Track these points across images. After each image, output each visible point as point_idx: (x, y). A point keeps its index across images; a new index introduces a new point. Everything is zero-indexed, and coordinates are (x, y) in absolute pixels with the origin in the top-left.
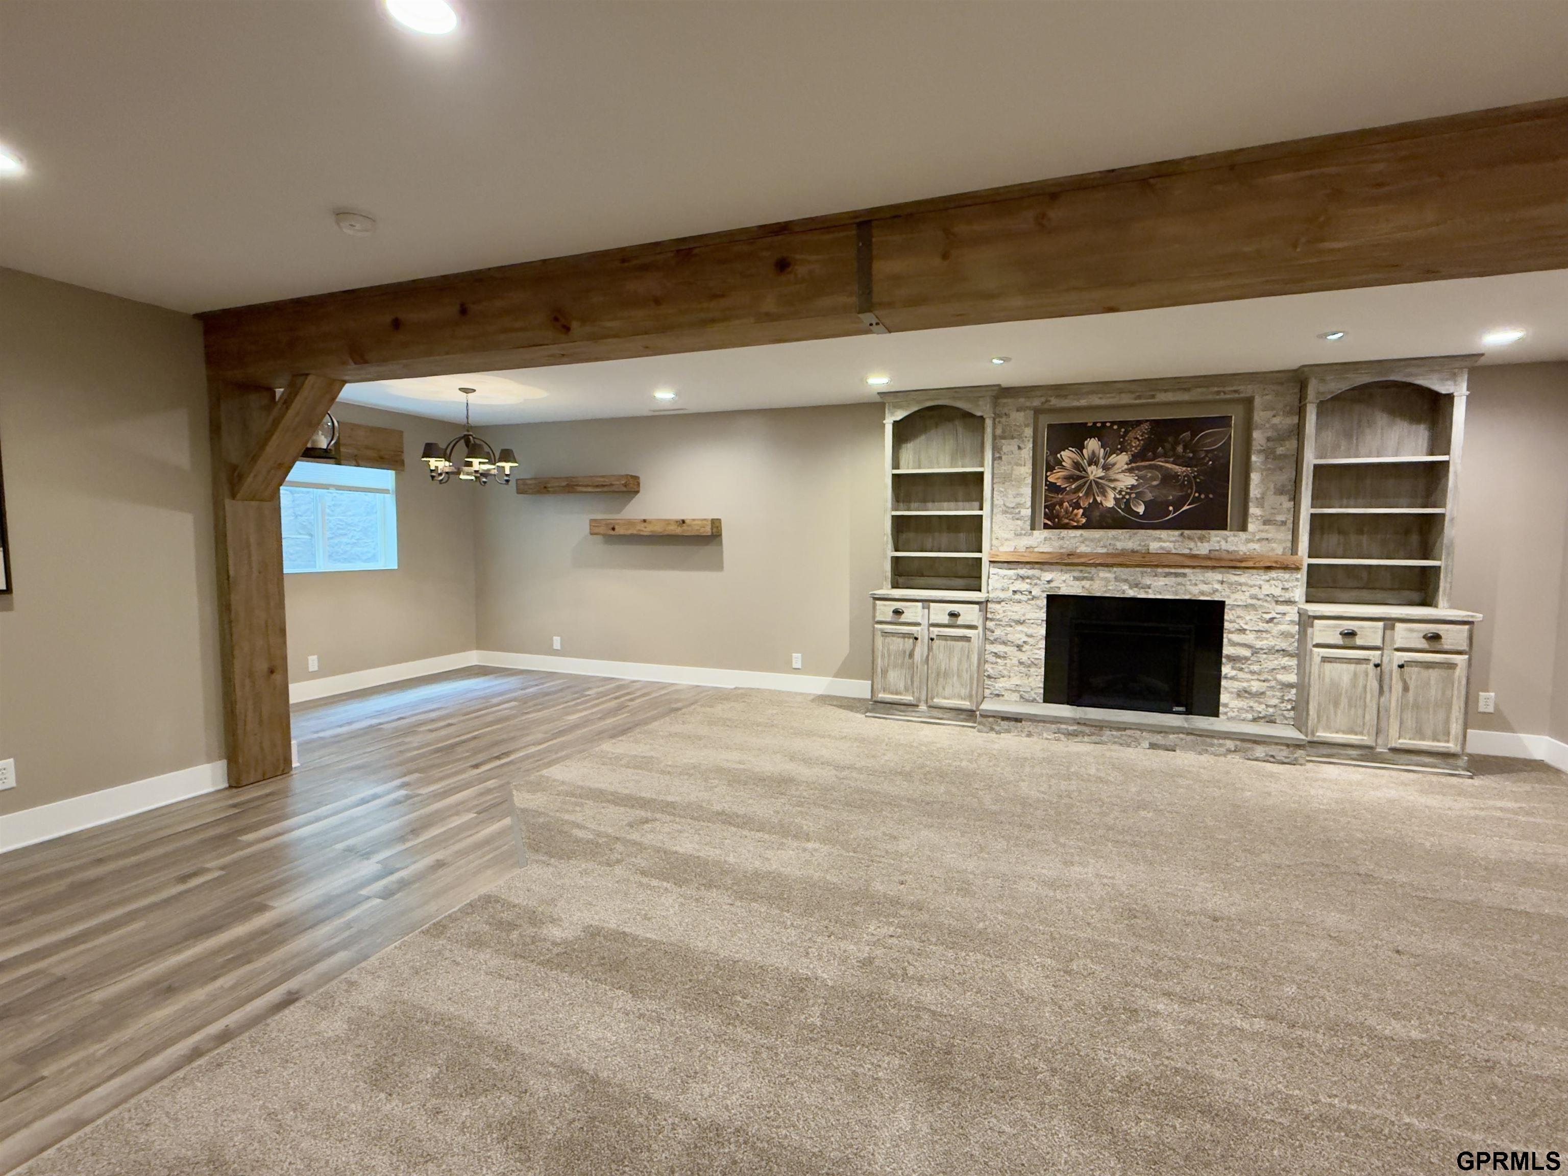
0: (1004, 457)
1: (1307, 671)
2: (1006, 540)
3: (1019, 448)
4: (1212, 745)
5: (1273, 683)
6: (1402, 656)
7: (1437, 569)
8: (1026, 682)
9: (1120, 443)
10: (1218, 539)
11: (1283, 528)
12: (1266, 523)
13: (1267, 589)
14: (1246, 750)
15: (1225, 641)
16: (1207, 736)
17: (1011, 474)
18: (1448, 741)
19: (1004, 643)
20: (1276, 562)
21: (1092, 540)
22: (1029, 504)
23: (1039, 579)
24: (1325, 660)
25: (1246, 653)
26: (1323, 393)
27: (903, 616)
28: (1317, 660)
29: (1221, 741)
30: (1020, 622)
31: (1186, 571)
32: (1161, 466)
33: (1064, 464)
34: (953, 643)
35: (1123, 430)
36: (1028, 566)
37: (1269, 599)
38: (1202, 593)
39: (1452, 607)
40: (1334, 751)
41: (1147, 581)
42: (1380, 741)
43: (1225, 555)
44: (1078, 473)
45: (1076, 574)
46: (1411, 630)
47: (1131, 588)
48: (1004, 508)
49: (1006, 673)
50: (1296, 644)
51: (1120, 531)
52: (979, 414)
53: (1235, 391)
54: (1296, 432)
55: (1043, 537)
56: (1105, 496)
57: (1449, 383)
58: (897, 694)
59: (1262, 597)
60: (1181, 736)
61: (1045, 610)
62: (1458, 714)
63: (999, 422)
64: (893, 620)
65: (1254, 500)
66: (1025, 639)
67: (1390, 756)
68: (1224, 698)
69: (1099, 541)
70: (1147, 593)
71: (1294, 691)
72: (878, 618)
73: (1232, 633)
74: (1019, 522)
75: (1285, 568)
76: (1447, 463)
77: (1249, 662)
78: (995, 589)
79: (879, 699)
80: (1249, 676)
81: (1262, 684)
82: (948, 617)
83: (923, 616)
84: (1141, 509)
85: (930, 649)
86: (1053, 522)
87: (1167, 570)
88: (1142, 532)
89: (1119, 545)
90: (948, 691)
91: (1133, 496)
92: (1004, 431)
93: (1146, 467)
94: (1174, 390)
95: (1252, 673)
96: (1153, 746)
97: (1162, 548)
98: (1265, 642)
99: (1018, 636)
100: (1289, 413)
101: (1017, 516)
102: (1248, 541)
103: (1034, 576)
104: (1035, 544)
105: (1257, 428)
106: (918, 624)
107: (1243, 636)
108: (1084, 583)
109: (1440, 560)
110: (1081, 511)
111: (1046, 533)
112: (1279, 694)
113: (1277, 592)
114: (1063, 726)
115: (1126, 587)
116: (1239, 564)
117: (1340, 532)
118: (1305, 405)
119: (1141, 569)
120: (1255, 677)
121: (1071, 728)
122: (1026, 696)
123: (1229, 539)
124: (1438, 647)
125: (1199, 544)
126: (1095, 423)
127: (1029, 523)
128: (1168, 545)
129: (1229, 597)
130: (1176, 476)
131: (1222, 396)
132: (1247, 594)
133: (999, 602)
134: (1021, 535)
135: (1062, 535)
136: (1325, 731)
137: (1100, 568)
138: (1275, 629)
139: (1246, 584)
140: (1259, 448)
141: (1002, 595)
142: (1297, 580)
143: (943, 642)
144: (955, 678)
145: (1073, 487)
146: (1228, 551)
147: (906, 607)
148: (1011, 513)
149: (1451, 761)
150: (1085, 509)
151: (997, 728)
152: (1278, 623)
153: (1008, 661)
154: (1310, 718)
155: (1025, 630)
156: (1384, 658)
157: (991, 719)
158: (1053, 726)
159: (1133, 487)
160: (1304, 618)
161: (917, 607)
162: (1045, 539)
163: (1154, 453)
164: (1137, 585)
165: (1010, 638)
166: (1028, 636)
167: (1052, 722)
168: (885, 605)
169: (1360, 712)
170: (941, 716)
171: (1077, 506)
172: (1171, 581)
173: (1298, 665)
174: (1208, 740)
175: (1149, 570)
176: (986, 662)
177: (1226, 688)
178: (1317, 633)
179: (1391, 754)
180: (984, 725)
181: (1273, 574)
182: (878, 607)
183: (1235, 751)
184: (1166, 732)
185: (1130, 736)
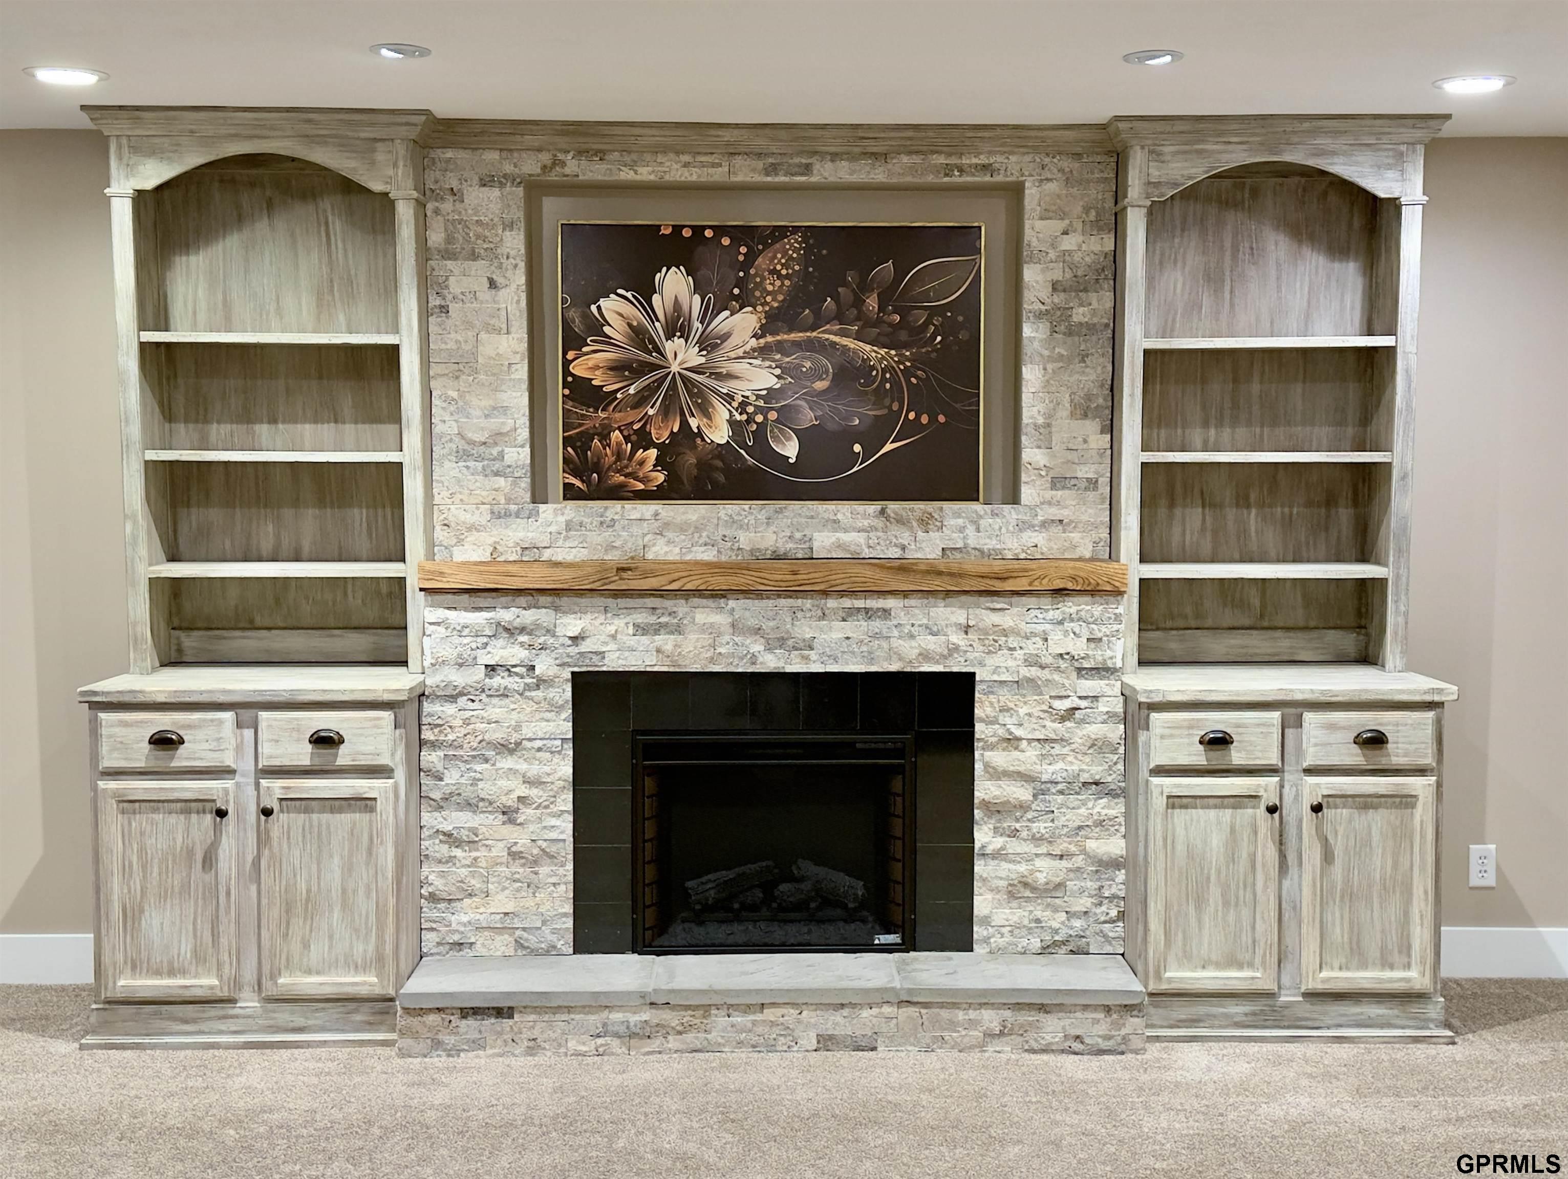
0: (453, 307)
1: (1141, 832)
2: (472, 528)
3: (492, 284)
4: (953, 1025)
5: (1079, 861)
6: (1318, 785)
7: (1380, 584)
8: (530, 903)
9: (740, 283)
10: (960, 521)
11: (1091, 495)
12: (1058, 482)
13: (1060, 642)
14: (1023, 1030)
15: (978, 766)
16: (942, 1005)
17: (475, 354)
18: (1408, 966)
19: (470, 805)
20: (1073, 578)
21: (682, 528)
22: (524, 434)
23: (551, 632)
24: (1175, 802)
25: (1021, 793)
26: (1157, 185)
27: (182, 750)
28: (1159, 803)
29: (972, 1014)
30: (507, 748)
31: (890, 603)
32: (834, 344)
33: (606, 329)
34: (326, 817)
35: (743, 250)
36: (522, 601)
37: (1063, 665)
38: (925, 656)
39: (1410, 667)
40: (1201, 1009)
41: (804, 630)
42: (1286, 980)
43: (971, 564)
44: (644, 356)
45: (641, 618)
46: (1332, 727)
47: (769, 649)
48: (462, 445)
49: (476, 883)
50: (1120, 766)
51: (746, 505)
52: (377, 186)
53: (985, 167)
54: (1109, 273)
55: (562, 519)
56: (709, 417)
57: (1390, 174)
58: (172, 973)
59: (1049, 660)
60: (887, 1010)
61: (568, 712)
62: (1423, 905)
63: (437, 212)
64: (153, 765)
65: (1030, 430)
66: (523, 791)
67: (1308, 1009)
68: (982, 904)
69: (698, 529)
70: (806, 658)
71: (1121, 876)
72: (109, 761)
73: (992, 747)
74: (501, 482)
75: (1094, 592)
76: (1390, 351)
77: (1030, 815)
78: (438, 664)
79: (119, 995)
80: (1028, 848)
81: (1057, 863)
82: (309, 747)
83: (239, 748)
84: (790, 449)
85: (263, 839)
86: (588, 482)
87: (847, 603)
88: (795, 506)
89: (745, 539)
90: (318, 950)
91: (773, 415)
92: (450, 239)
93: (797, 344)
94: (853, 158)
95: (1037, 839)
96: (826, 1042)
97: (839, 546)
98: (1060, 765)
99: (503, 783)
100: (1097, 226)
101: (497, 466)
102: (1023, 526)
103: (538, 626)
104: (544, 540)
105: (1031, 260)
106: (226, 772)
107: (1016, 754)
108: (660, 639)
109: (1386, 565)
110: (653, 453)
111: (573, 510)
112: (1091, 885)
113: (1078, 647)
114: (617, 1016)
115: (757, 647)
116: (999, 586)
117: (1207, 502)
118: (1125, 209)
119: (790, 601)
120: (1043, 850)
121: (634, 1019)
122: (532, 940)
123: (983, 523)
124: (1383, 762)
125: (921, 534)
126: (678, 229)
127: (525, 483)
128: (855, 541)
129: (981, 664)
130: (865, 369)
131: (957, 178)
132: (1019, 654)
133: (453, 698)
134: (508, 514)
135: (610, 514)
136: (1181, 966)
137: (696, 601)
138: (1080, 734)
139: (1015, 632)
140: (1038, 306)
141: (459, 678)
142: (1118, 618)
143: (299, 819)
144: (336, 914)
145: (632, 391)
146: (981, 551)
147: (189, 727)
148: (480, 458)
149: (1414, 1009)
150: (660, 447)
151: (449, 1040)
152: (1083, 721)
153: (481, 853)
154: (1151, 939)
155: (523, 766)
156: (1286, 790)
157: (432, 1019)
158: (592, 1017)
159: (771, 394)
160: (1133, 707)
161: (221, 722)
162: (569, 526)
163: (817, 313)
164: (782, 642)
165: (486, 789)
166: (529, 782)
167: (587, 1009)
168: (125, 724)
169: (1245, 913)
170: (300, 1021)
171: (642, 440)
172: (857, 628)
173: (1127, 815)
174: (945, 1014)
175: (808, 603)
176: (423, 858)
177: (984, 880)
178: (1155, 742)
179: (1308, 1006)
180: (415, 1036)
181: (1070, 606)
182: (104, 731)
183: (1002, 1033)
184: (853, 1005)
185: (773, 1024)
